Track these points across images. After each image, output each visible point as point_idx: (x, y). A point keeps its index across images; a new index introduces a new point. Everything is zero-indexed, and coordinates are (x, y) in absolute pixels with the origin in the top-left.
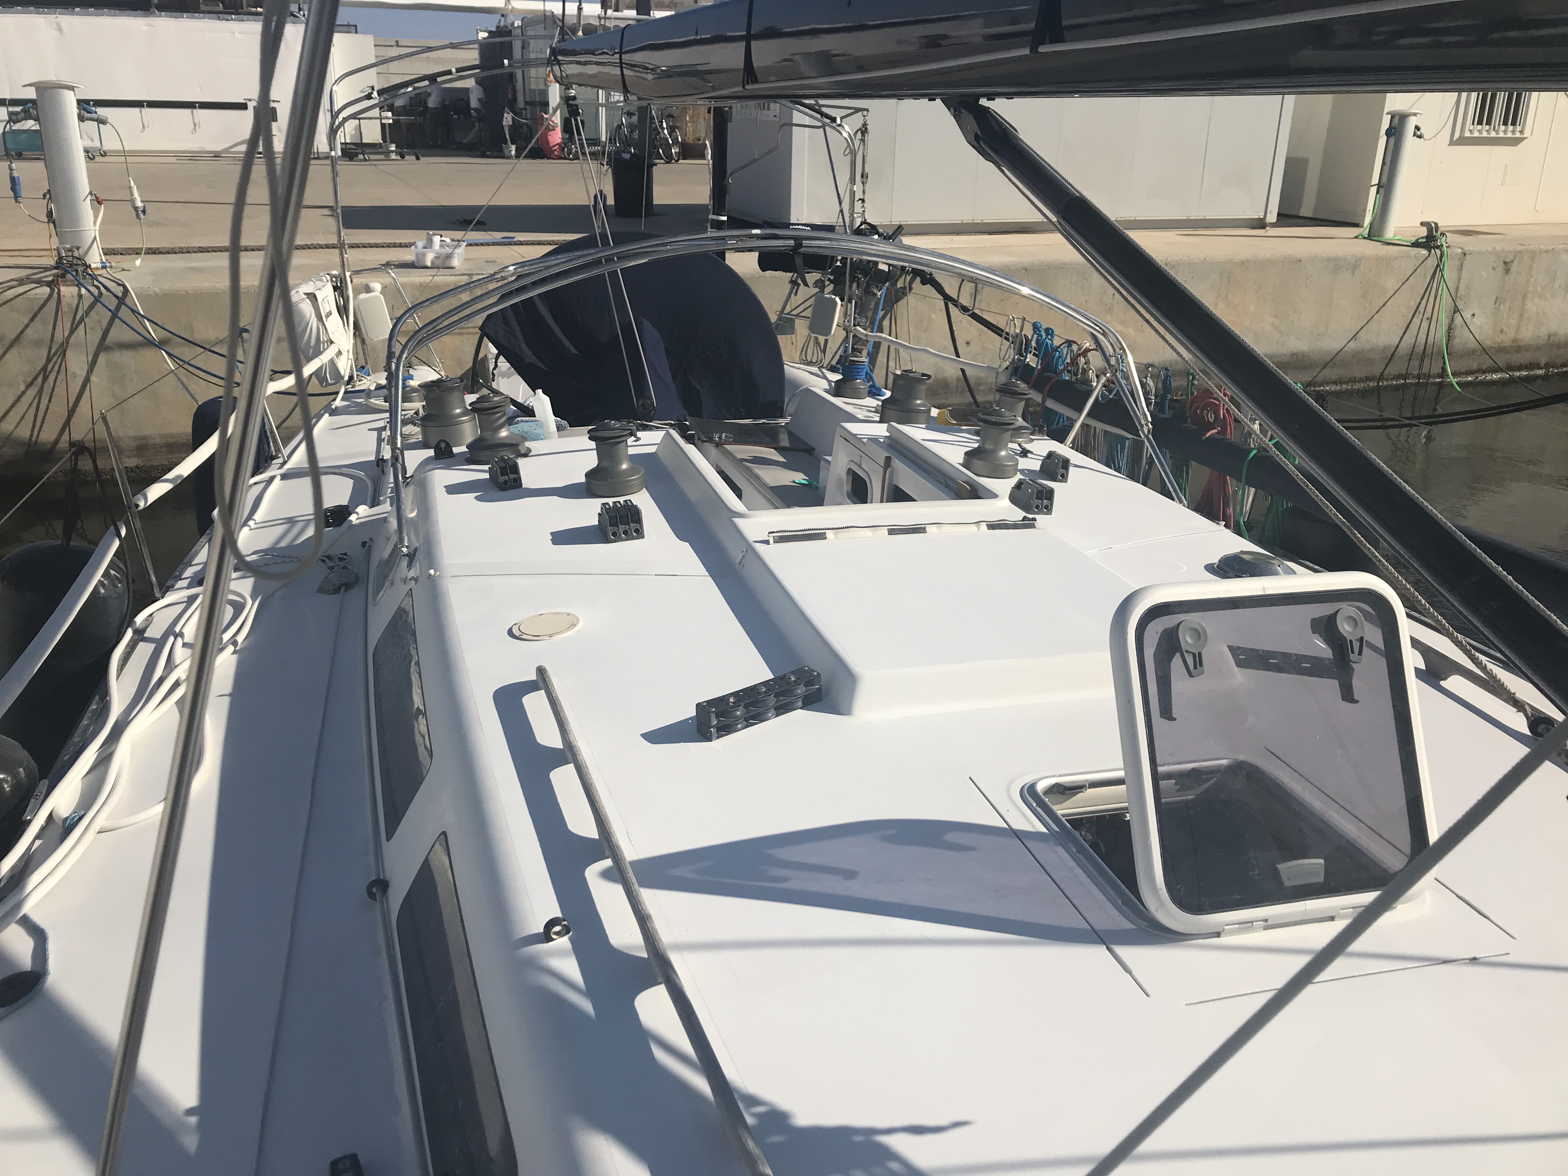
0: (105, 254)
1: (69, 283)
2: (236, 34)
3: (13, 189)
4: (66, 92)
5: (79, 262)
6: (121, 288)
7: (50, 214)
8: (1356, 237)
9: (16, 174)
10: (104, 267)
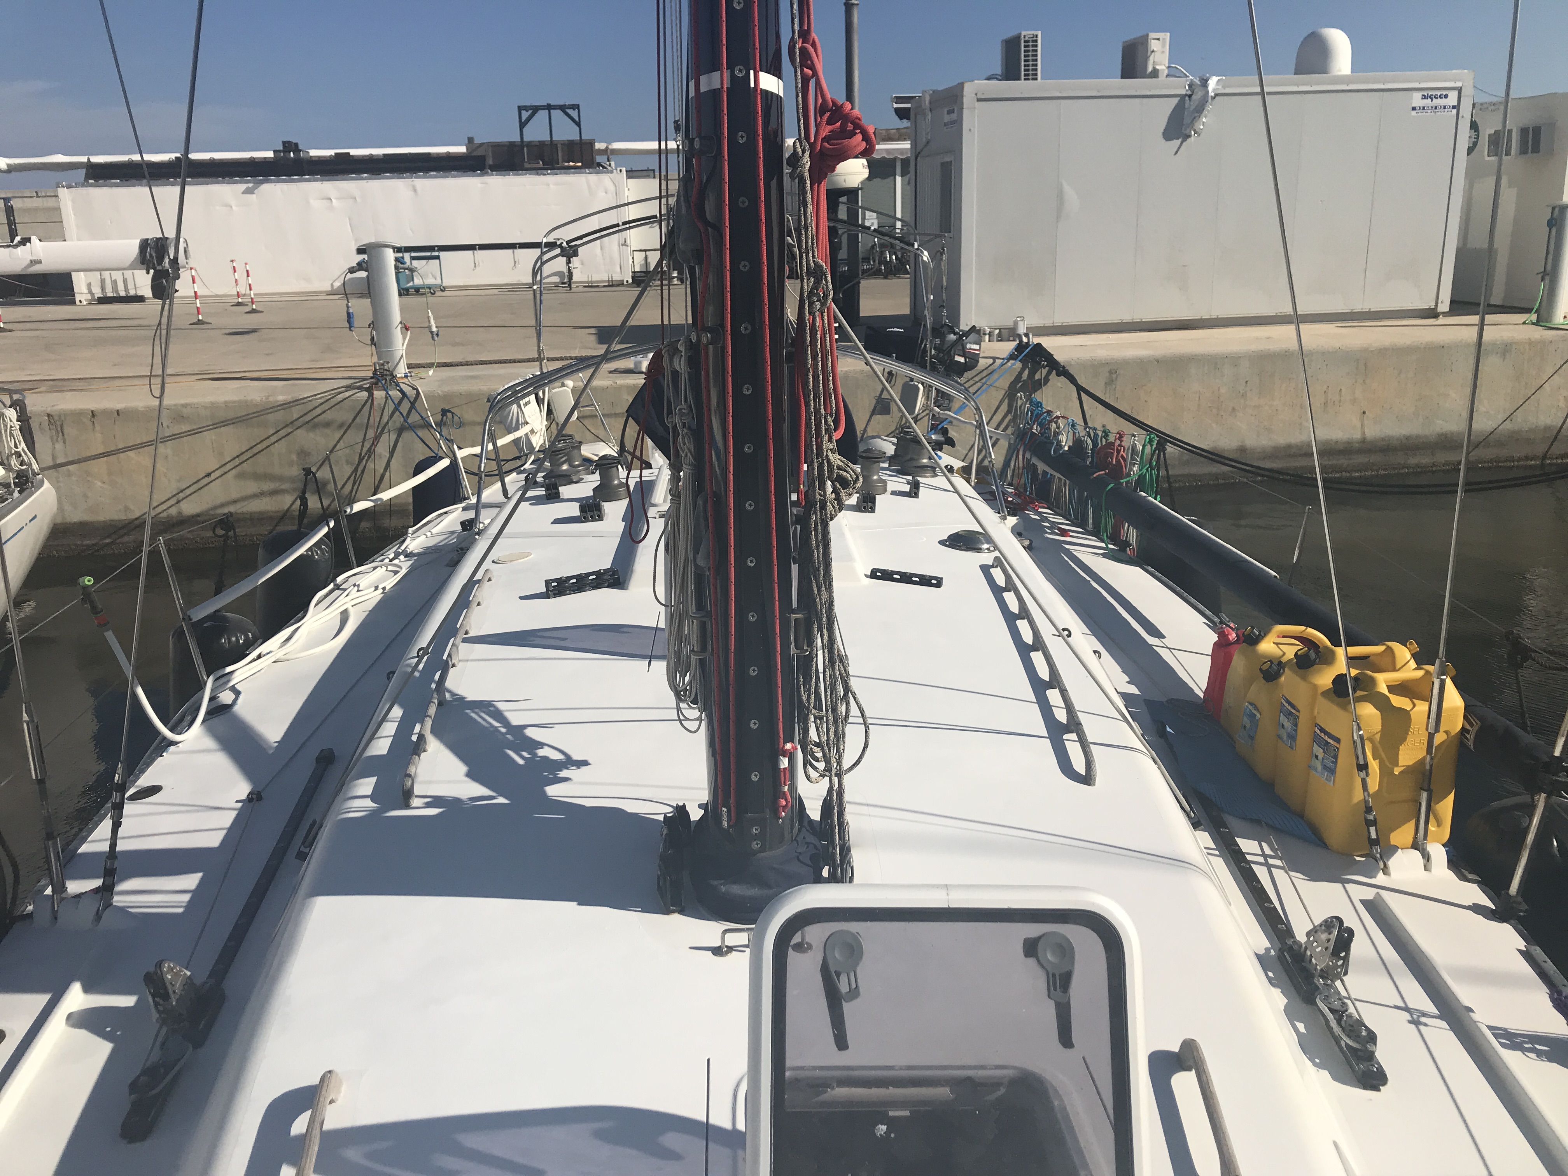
0: (408, 368)
1: (380, 388)
2: (551, 186)
3: (349, 322)
4: (387, 249)
5: (388, 373)
6: (415, 391)
7: (372, 339)
8: (1524, 323)
9: (351, 311)
10: (406, 377)
